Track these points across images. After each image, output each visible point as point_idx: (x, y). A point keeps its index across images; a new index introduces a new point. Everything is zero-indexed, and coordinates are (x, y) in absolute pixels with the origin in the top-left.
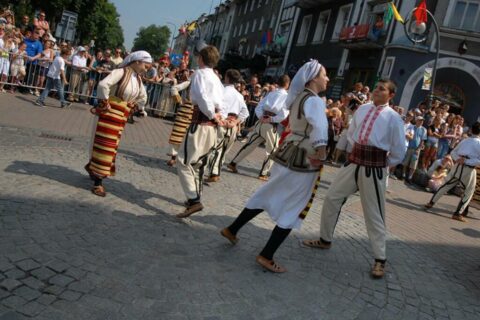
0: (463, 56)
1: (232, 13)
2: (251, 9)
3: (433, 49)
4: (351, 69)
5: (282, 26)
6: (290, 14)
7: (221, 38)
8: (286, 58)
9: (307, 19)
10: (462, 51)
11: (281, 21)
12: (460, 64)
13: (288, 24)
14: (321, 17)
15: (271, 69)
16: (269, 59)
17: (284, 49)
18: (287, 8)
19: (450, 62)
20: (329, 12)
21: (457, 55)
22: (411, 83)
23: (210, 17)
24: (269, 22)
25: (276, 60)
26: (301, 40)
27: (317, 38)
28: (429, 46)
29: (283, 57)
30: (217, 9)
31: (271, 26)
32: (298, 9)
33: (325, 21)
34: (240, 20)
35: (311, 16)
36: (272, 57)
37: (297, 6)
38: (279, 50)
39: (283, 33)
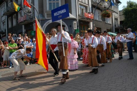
3: (46, 18)
8: (7, 33)
9: (10, 19)
11: (2, 21)
13: (5, 22)
14: (13, 17)
15: (3, 38)
16: (2, 35)
18: (3, 17)
20: (15, 14)
26: (10, 26)
27: (15, 23)
28: (45, 17)
29: (6, 33)
32: (6, 16)
33: (15, 18)
35: (10, 17)
36: (2, 34)
37: (5, 15)
38: (4, 31)
39: (4, 25)
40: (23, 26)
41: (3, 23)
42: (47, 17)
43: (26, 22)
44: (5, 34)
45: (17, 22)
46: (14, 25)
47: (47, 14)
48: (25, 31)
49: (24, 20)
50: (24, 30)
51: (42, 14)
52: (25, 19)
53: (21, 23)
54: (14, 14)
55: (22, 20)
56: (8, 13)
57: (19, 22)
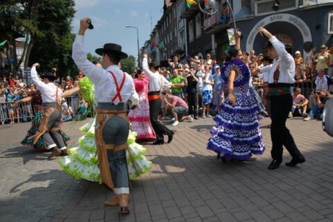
0: (278, 11)
1: (157, 35)
3: (257, 14)
4: (218, 46)
5: (180, 33)
6: (182, 24)
7: (155, 52)
8: (187, 52)
9: (191, 24)
10: (276, 8)
11: (179, 31)
12: (278, 18)
13: (183, 31)
14: (197, 19)
17: (185, 47)
18: (180, 21)
19: (271, 19)
20: (200, 14)
21: (274, 12)
22: (250, 43)
23: (148, 42)
24: (174, 34)
25: (183, 55)
26: (191, 38)
27: (198, 33)
28: (254, 13)
29: (185, 52)
30: (151, 35)
31: (176, 35)
32: (185, 20)
33: (199, 21)
34: (161, 38)
35: (192, 21)
37: (184, 18)
38: (183, 49)
39: (182, 37)
40: (213, 36)
41: (182, 33)
42: (258, 12)
43: (216, 27)
45: (202, 29)
46: (197, 35)
47: (258, 5)
48: (216, 46)
49: (213, 23)
50: (214, 45)
51: (248, 7)
52: (215, 22)
53: (207, 30)
54: (197, 14)
55: (209, 25)
56: (187, 13)
57: (205, 29)
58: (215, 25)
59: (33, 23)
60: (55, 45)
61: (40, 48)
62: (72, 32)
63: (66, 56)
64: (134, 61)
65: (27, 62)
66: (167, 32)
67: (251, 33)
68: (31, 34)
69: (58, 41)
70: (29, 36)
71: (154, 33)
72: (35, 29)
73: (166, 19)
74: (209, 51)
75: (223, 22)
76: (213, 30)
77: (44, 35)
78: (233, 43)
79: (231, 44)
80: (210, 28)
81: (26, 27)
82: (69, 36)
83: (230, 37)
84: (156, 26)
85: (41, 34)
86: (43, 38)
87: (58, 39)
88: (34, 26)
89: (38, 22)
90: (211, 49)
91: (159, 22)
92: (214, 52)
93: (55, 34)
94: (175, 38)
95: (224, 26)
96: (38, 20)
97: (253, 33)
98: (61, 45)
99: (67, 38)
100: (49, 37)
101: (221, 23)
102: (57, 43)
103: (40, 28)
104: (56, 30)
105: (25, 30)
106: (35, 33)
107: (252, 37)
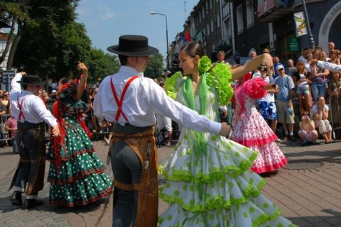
1: (193, 25)
2: (204, 17)
4: (278, 38)
5: (225, 22)
6: (227, 9)
9: (239, 10)
11: (223, 19)
13: (228, 19)
14: (247, 3)
17: (231, 41)
18: (224, 6)
23: (181, 34)
24: (216, 23)
26: (240, 28)
27: (250, 21)
29: (231, 48)
30: (184, 26)
31: (219, 25)
32: (231, 4)
33: (250, 5)
34: (199, 29)
35: (240, 6)
36: (225, 51)
37: (230, 2)
38: (228, 43)
39: (227, 28)
40: (270, 25)
41: (227, 22)
43: (276, 12)
44: (229, 51)
45: (255, 16)
46: (248, 25)
48: (275, 38)
49: (271, 7)
50: (272, 38)
52: (273, 6)
53: (263, 17)
55: (265, 10)
57: (259, 15)
58: (273, 10)
59: (22, 8)
60: (52, 37)
61: (32, 41)
62: (76, 21)
63: (67, 52)
64: (162, 60)
65: (12, 61)
66: (207, 21)
67: (325, 20)
68: (19, 23)
69: (56, 32)
70: (16, 26)
71: (188, 22)
72: (24, 16)
73: (204, 4)
74: (266, 45)
75: (285, 5)
76: (271, 16)
77: (38, 25)
78: (302, 32)
79: (299, 34)
80: (267, 14)
81: (11, 13)
82: (73, 26)
83: (298, 24)
84: (192, 13)
85: (34, 23)
86: (35, 29)
87: (56, 29)
88: (23, 11)
89: (30, 7)
90: (268, 43)
91: (195, 8)
92: (272, 46)
93: (52, 23)
94: (218, 29)
95: (287, 11)
96: (29, 5)
97: (328, 20)
98: (60, 38)
99: (70, 28)
100: (45, 27)
101: (281, 7)
102: (55, 36)
103: (32, 14)
104: (54, 18)
105: (10, 17)
106: (24, 21)
107: (326, 25)
